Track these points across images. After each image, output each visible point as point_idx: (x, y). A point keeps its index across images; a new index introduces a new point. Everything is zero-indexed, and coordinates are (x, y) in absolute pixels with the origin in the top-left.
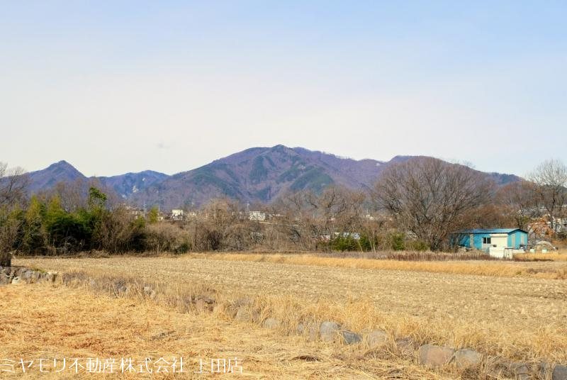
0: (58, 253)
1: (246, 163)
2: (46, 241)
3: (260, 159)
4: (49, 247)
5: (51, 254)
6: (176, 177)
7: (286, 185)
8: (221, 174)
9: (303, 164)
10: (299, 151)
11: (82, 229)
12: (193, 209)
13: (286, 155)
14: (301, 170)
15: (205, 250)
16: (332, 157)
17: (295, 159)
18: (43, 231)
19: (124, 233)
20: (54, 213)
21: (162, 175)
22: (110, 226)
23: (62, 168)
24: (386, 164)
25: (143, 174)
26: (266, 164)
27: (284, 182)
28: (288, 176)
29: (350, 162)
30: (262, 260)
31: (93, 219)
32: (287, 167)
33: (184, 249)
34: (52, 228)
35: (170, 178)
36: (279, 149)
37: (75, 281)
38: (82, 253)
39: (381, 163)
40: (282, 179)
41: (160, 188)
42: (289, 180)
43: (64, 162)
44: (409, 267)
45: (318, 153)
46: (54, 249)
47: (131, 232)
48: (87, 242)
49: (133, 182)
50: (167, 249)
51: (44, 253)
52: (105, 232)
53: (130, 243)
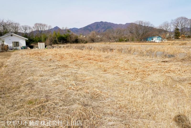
0: (60, 44)
1: (95, 25)
2: (57, 41)
3: (98, 24)
4: (58, 42)
5: (59, 44)
6: (80, 29)
7: (103, 30)
8: (89, 28)
9: (107, 25)
10: (106, 22)
11: (65, 38)
12: (84, 35)
13: (103, 23)
14: (106, 27)
15: (91, 42)
16: (113, 24)
17: (105, 24)
18: (57, 39)
19: (74, 39)
20: (58, 35)
21: (77, 29)
22: (71, 38)
23: (56, 28)
24: (124, 25)
25: (73, 29)
26: (99, 25)
27: (103, 29)
28: (103, 28)
29: (116, 25)
30: (105, 44)
31: (67, 36)
32: (103, 26)
33: (86, 42)
34: (58, 38)
35: (79, 29)
36: (102, 22)
37: (69, 47)
38: (65, 44)
39: (123, 25)
40: (102, 29)
41: (77, 31)
42: (104, 29)
43: (57, 27)
44: (141, 44)
45: (110, 23)
46: (59, 43)
47: (75, 39)
48: (66, 41)
49: (71, 30)
50: (83, 42)
51: (57, 44)
52: (70, 39)
53: (75, 41)
